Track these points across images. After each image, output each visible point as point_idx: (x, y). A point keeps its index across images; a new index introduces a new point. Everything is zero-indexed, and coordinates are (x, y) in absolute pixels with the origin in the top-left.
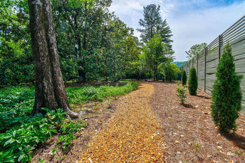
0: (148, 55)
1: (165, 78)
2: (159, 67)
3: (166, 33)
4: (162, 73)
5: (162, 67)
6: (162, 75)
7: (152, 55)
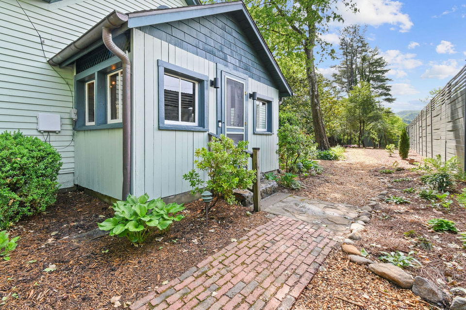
0: (349, 111)
1: (377, 143)
2: (368, 128)
3: (380, 66)
4: (373, 136)
5: (373, 128)
6: (373, 139)
7: (355, 111)
